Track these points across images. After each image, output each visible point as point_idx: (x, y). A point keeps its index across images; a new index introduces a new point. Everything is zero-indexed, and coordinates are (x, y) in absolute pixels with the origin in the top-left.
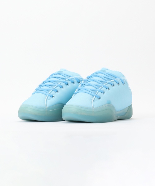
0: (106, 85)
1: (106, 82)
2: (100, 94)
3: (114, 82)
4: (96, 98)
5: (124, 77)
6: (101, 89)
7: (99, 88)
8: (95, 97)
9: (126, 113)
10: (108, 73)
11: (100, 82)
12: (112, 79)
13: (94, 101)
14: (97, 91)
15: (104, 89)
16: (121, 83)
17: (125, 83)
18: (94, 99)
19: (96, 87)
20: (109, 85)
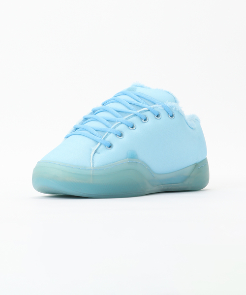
0: (129, 118)
1: (130, 113)
2: (111, 138)
3: (148, 112)
4: (102, 146)
5: (176, 101)
6: (114, 128)
7: (112, 125)
8: (99, 144)
9: (189, 177)
10: (139, 95)
11: (117, 113)
12: (145, 105)
13: (96, 152)
14: (106, 132)
15: (122, 128)
16: (163, 115)
17: (176, 115)
18: (97, 149)
19: (108, 123)
20: (135, 120)
